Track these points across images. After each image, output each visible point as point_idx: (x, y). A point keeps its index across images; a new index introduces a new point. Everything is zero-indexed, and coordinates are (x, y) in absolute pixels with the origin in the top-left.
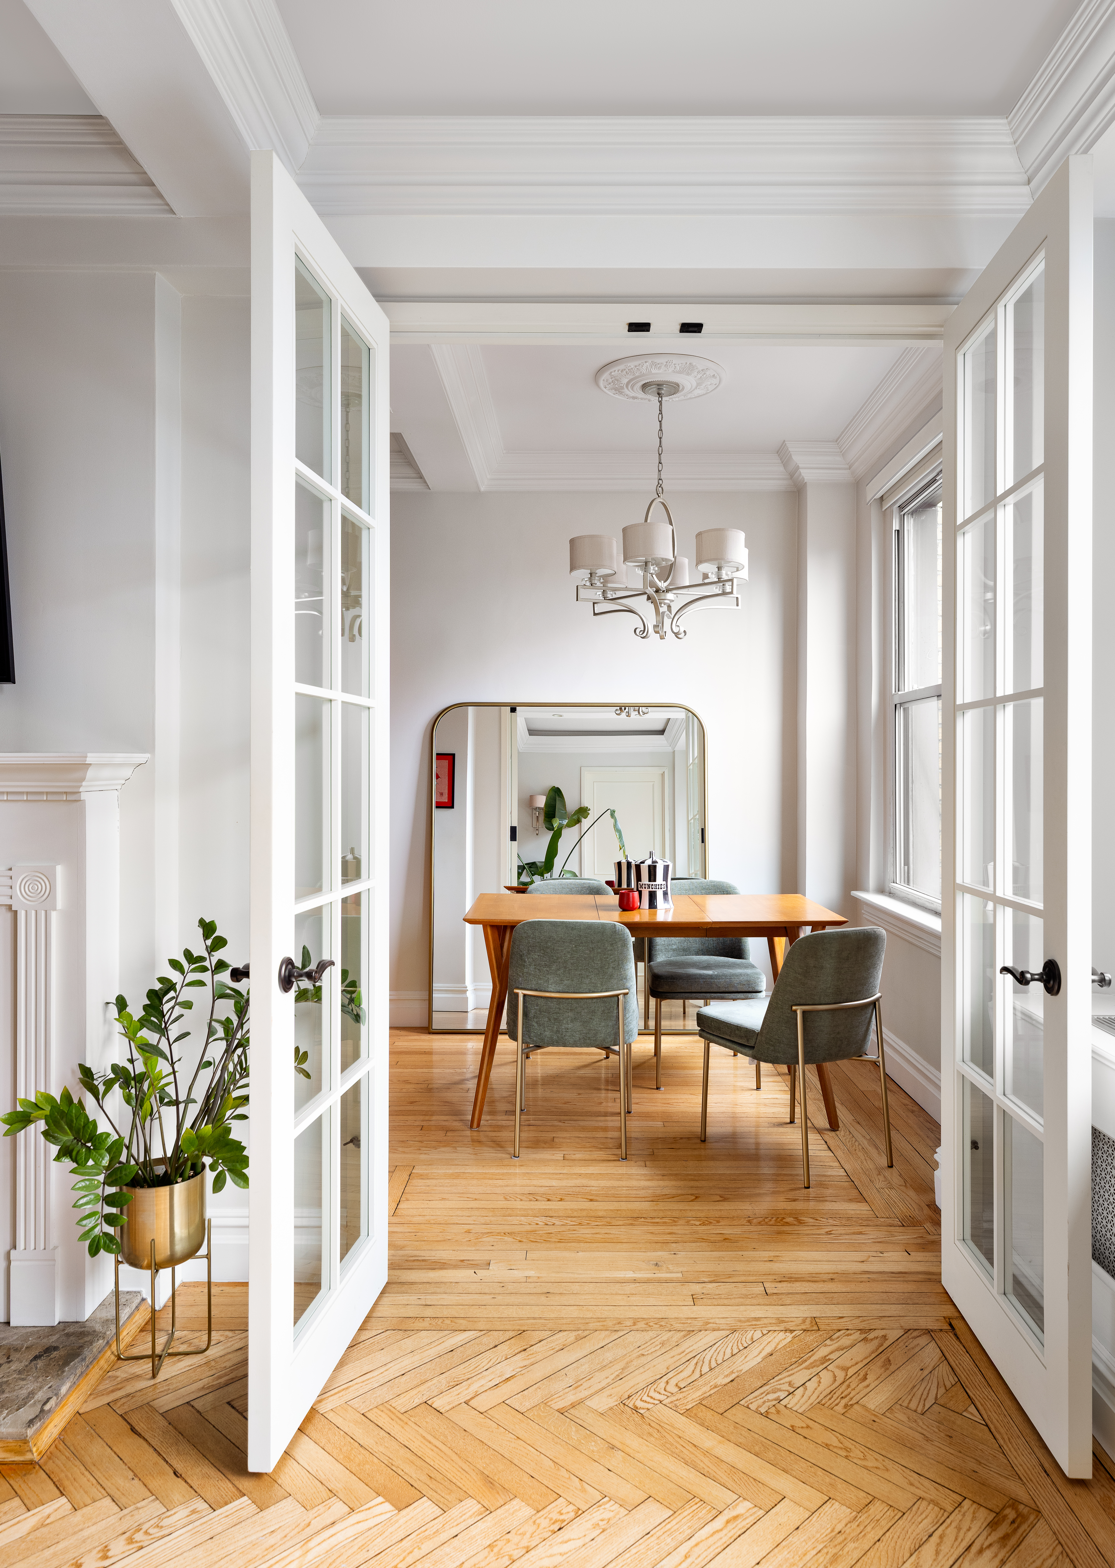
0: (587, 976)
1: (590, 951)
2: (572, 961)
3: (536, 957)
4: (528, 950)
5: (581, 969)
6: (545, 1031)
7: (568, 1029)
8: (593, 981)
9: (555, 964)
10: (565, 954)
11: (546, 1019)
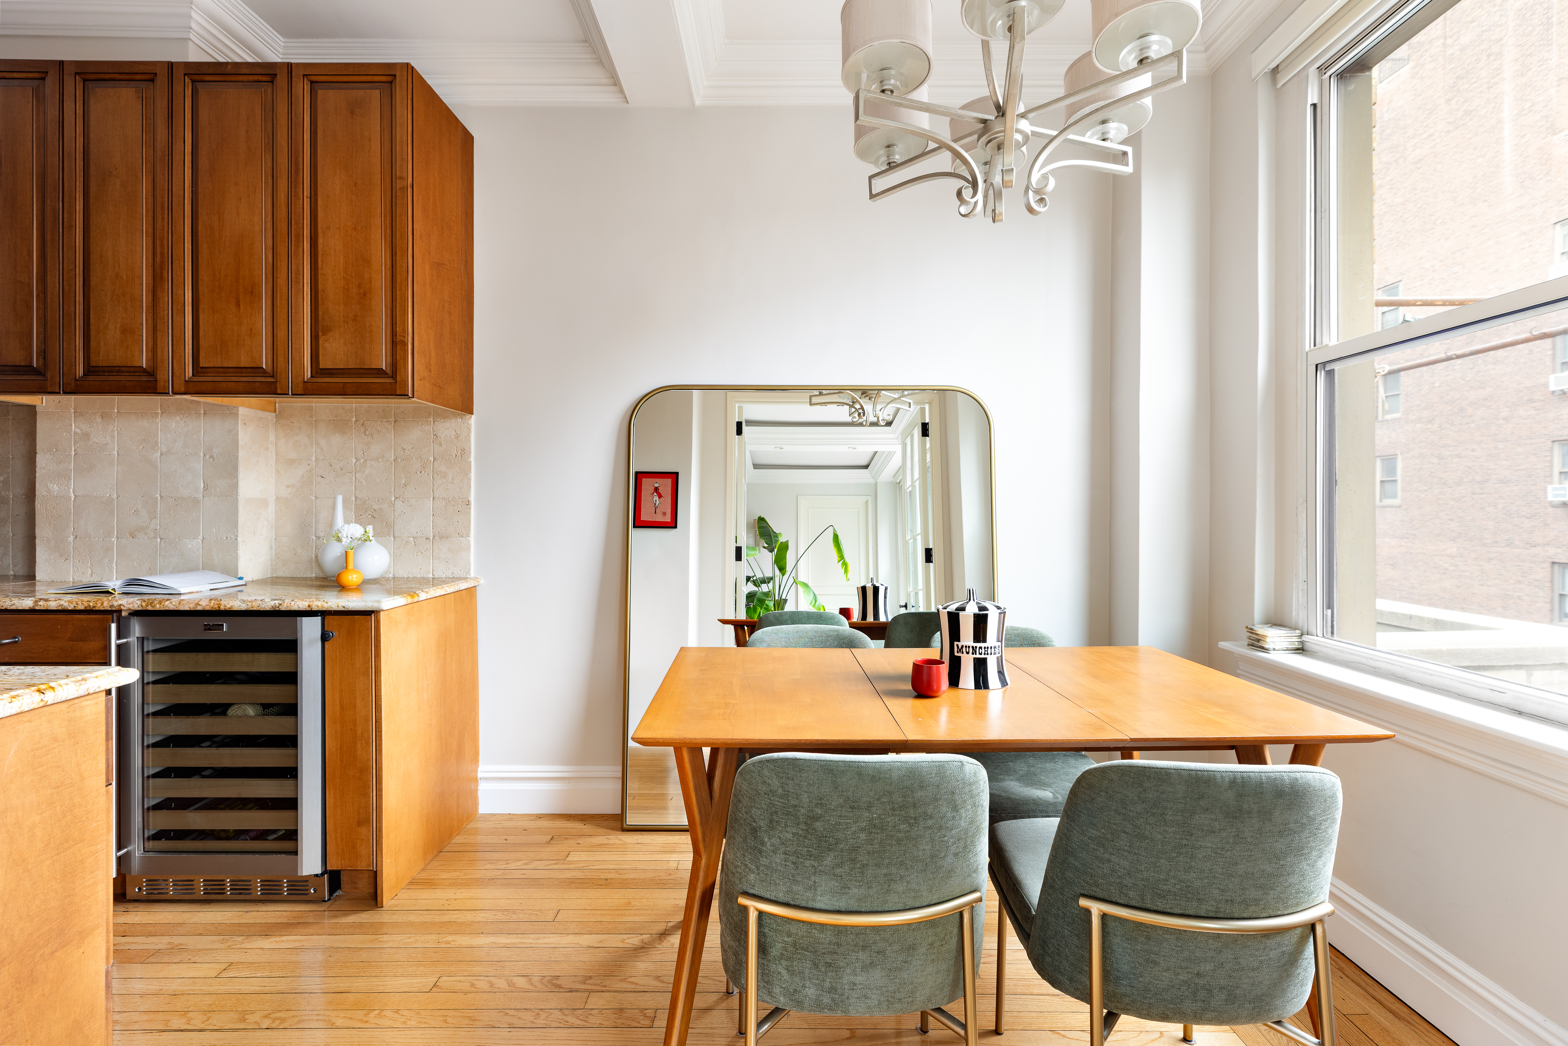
0: (901, 877)
1: (910, 825)
2: (869, 848)
3: (789, 836)
4: (771, 821)
5: (889, 864)
6: (804, 986)
7: (855, 984)
8: (914, 886)
9: (832, 854)
10: (854, 833)
11: (808, 964)
